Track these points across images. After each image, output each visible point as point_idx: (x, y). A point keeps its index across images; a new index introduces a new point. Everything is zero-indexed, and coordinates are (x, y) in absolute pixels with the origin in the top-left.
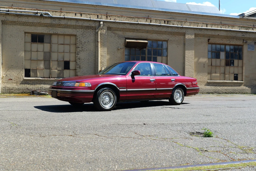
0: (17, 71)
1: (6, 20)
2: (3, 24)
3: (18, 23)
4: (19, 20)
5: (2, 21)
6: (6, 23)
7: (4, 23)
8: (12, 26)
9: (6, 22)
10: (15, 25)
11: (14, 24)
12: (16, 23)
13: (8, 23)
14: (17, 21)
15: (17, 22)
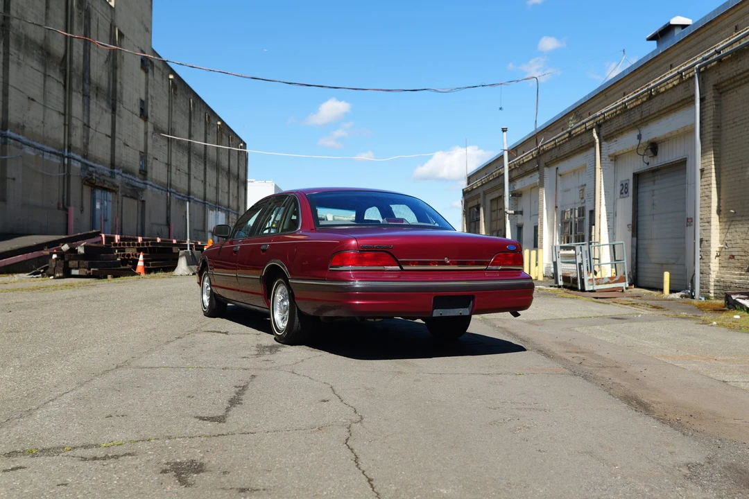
0: (743, 230)
1: (719, 81)
2: (723, 95)
3: (741, 79)
4: (739, 67)
5: (718, 87)
6: (724, 89)
7: (721, 91)
8: (735, 93)
9: (723, 84)
10: (740, 85)
11: (737, 84)
12: (738, 81)
13: (727, 88)
14: (735, 74)
15: (738, 78)
